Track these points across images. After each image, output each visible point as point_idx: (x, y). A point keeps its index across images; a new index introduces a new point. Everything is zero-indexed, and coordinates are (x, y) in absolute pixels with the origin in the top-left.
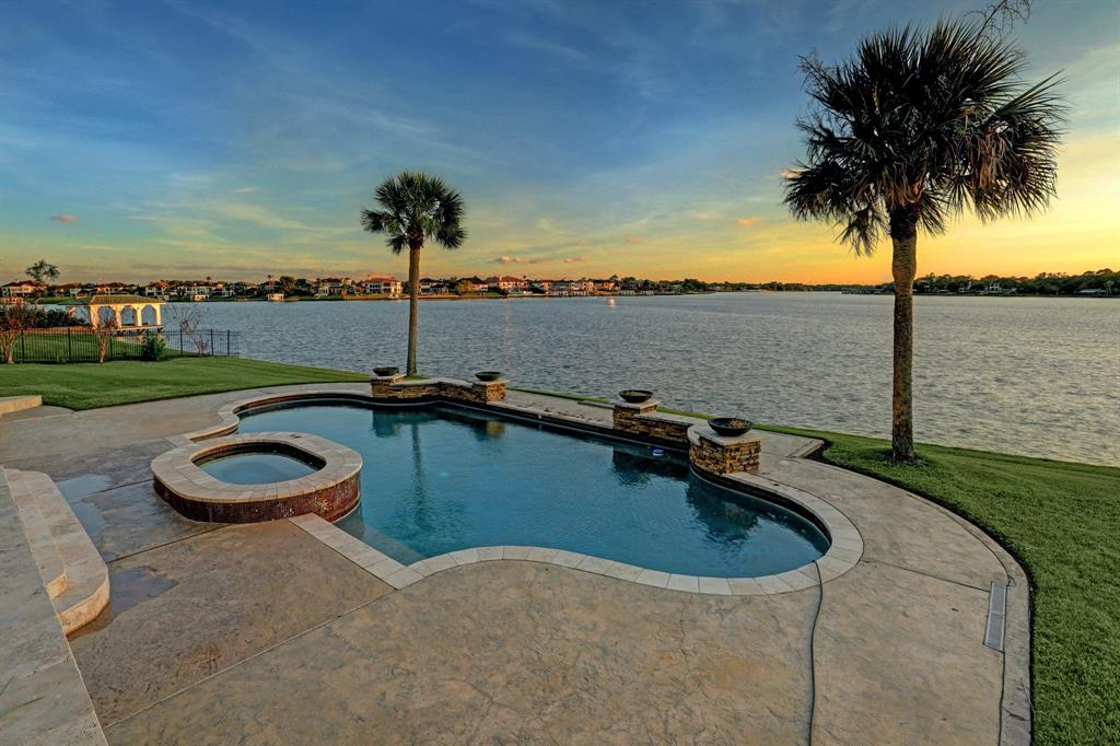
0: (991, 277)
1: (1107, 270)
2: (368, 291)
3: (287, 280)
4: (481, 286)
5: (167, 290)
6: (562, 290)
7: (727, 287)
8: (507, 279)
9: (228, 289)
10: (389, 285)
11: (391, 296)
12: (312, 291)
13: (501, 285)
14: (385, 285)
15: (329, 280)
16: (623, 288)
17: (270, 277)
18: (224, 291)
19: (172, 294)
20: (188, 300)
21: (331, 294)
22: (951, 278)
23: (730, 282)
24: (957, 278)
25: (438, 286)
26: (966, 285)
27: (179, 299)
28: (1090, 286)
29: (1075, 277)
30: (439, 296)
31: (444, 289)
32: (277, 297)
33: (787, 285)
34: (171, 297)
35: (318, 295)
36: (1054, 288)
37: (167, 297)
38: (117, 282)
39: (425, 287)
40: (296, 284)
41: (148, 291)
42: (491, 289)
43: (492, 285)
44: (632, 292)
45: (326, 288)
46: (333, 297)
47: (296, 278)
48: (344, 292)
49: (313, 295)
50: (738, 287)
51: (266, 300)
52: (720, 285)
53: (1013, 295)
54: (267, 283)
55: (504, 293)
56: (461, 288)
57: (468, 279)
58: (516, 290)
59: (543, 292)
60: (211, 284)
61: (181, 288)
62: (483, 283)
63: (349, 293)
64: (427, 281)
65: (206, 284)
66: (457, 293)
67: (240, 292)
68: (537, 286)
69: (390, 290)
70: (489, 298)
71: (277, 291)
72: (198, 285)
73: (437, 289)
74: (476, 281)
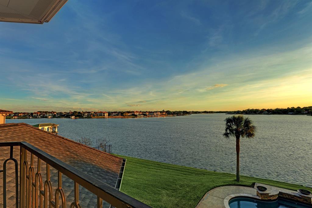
0: (263, 109)
1: (293, 107)
2: (98, 115)
3: (75, 112)
5: (40, 115)
6: (152, 115)
7: (194, 112)
8: (137, 112)
9: (58, 114)
10: (104, 114)
11: (105, 117)
12: (83, 115)
13: (135, 113)
14: (103, 114)
15: (87, 112)
17: (70, 111)
18: (56, 115)
19: (41, 116)
20: (46, 118)
21: (88, 116)
22: (254, 110)
23: (194, 111)
24: (255, 110)
26: (258, 112)
27: (43, 117)
28: (290, 112)
29: (285, 109)
30: (119, 117)
31: (120, 115)
32: (73, 117)
34: (41, 117)
36: (281, 112)
37: (40, 117)
38: (25, 112)
39: (114, 114)
40: (78, 113)
41: (34, 115)
42: (132, 115)
43: (133, 113)
44: (171, 115)
45: (86, 114)
46: (89, 117)
48: (92, 116)
49: (83, 116)
51: (70, 118)
53: (271, 114)
54: (69, 113)
55: (136, 116)
56: (124, 114)
57: (126, 112)
58: (139, 115)
59: (147, 115)
60: (52, 113)
61: (44, 114)
62: (130, 113)
63: (93, 116)
64: (115, 112)
65: (51, 113)
66: (123, 116)
67: (61, 115)
68: (145, 113)
69: (105, 115)
70: (132, 117)
71: (72, 115)
72: (49, 113)
73: (118, 115)
74: (128, 112)
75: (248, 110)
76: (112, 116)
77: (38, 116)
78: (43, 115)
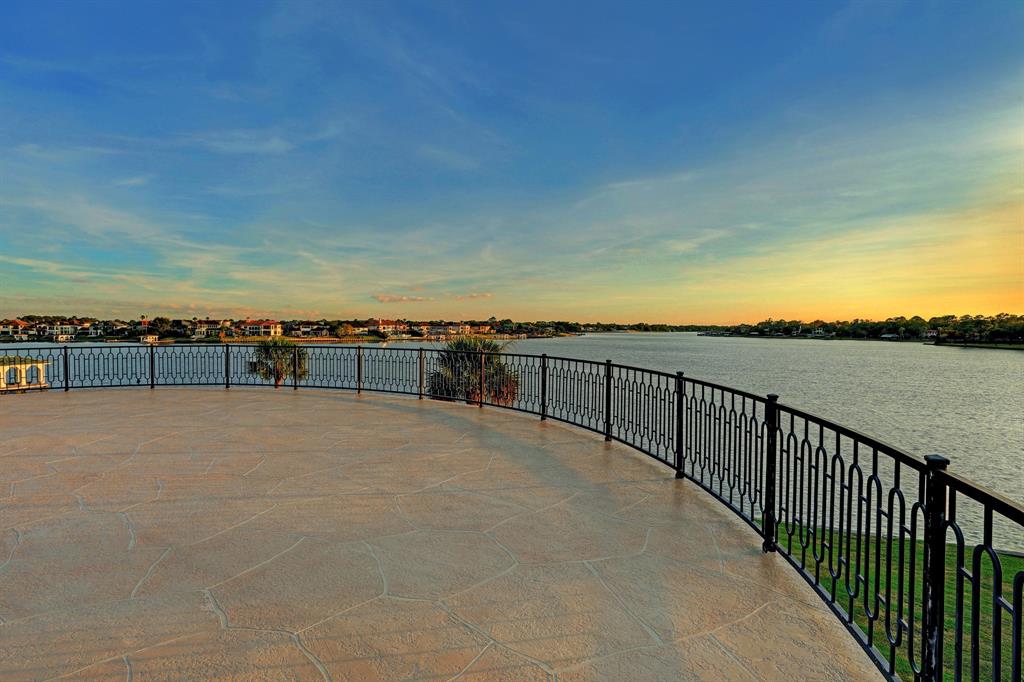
0: (817, 322)
2: (247, 333)
3: (162, 321)
4: (361, 329)
5: (25, 329)
6: (440, 333)
7: (599, 328)
8: (387, 323)
9: (96, 329)
10: (268, 327)
11: (272, 339)
12: (189, 332)
13: (381, 329)
14: (265, 327)
15: (208, 322)
16: (498, 332)
17: (143, 317)
18: (91, 330)
19: (31, 332)
20: (50, 339)
21: (208, 336)
22: (785, 323)
24: (790, 323)
25: (318, 329)
26: (797, 329)
27: (39, 338)
28: (890, 331)
29: (879, 323)
30: (320, 339)
31: (324, 332)
32: (150, 339)
33: (652, 326)
34: (29, 336)
35: (195, 337)
36: (864, 332)
37: (25, 337)
39: (306, 330)
40: (172, 326)
41: (2, 329)
42: (371, 333)
43: (372, 328)
45: (204, 329)
46: (210, 339)
47: (171, 320)
48: (222, 334)
49: (189, 336)
50: (608, 328)
51: (138, 341)
52: (592, 326)
53: (832, 338)
54: (140, 323)
55: (383, 337)
56: (341, 331)
57: (348, 322)
58: (395, 333)
59: (421, 335)
60: (76, 322)
61: (43, 326)
62: (363, 326)
63: (227, 335)
64: (308, 324)
65: (71, 322)
66: (337, 337)
67: (110, 331)
68: (415, 328)
69: (270, 332)
70: (369, 341)
71: (150, 332)
72: (62, 324)
73: (317, 332)
74: (356, 324)
75: (768, 323)
76: (298, 337)
77: (16, 333)
78: (38, 331)
